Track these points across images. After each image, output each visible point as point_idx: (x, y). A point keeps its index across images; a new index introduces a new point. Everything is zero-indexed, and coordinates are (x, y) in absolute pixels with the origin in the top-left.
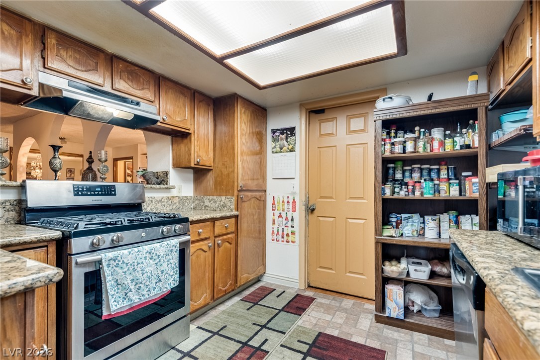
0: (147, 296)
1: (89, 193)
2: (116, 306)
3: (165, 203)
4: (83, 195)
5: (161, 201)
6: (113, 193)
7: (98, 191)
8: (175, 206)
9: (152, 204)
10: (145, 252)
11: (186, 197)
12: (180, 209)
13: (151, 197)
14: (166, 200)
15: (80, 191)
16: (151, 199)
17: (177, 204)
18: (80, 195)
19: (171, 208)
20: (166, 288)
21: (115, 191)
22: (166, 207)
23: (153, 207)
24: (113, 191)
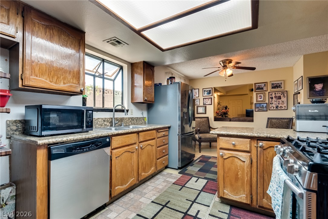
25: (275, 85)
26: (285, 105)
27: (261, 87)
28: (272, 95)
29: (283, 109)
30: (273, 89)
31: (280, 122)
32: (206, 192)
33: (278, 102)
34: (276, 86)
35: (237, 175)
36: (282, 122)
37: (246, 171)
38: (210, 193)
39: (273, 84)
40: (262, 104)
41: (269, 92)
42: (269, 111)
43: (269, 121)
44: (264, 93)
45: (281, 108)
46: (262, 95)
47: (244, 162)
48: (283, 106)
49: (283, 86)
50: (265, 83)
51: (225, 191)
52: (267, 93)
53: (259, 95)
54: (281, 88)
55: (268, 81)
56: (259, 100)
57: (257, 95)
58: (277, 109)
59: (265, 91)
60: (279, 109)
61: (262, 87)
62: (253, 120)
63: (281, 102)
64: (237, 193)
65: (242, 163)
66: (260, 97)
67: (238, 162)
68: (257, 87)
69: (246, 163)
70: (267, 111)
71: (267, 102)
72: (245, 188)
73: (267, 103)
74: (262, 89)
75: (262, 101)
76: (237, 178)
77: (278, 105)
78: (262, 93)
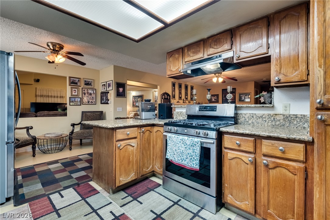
0: (180, 161)
1: (204, 110)
2: (170, 157)
3: (266, 119)
4: (202, 111)
5: (262, 117)
6: (215, 110)
7: (208, 109)
8: (278, 123)
9: (252, 119)
10: (180, 139)
11: (294, 115)
12: (286, 126)
13: (253, 114)
14: (268, 117)
15: (201, 109)
16: (252, 115)
17: (281, 121)
18: (201, 111)
19: (274, 124)
20: (191, 164)
21: (216, 109)
22: (267, 122)
23: (254, 121)
24: (215, 109)
25: (87, 82)
26: (94, 100)
27: (75, 82)
28: (85, 91)
29: (93, 104)
30: (86, 86)
31: (94, 114)
32: (89, 197)
33: (89, 98)
34: (87, 84)
35: (129, 159)
36: (96, 114)
37: (135, 154)
38: (94, 195)
39: (85, 81)
40: (77, 98)
41: (82, 88)
42: (82, 106)
43: (83, 115)
44: (78, 88)
45: (92, 102)
46: (76, 90)
47: (134, 146)
48: (93, 101)
49: (93, 84)
50: (79, 78)
51: (121, 179)
52: (81, 88)
53: (73, 89)
54: (92, 86)
55: (82, 77)
56: (74, 94)
57: (71, 89)
58: (88, 104)
59: (79, 86)
60: (90, 103)
61: (77, 82)
62: (67, 114)
63: (91, 98)
64: (129, 175)
65: (132, 148)
66: (75, 91)
67: (130, 148)
68: (72, 81)
69: (135, 147)
70: (81, 105)
71: (81, 96)
72: (134, 167)
73: (80, 98)
74: (76, 83)
75: (77, 95)
76: (129, 162)
77: (89, 100)
78: (77, 88)
